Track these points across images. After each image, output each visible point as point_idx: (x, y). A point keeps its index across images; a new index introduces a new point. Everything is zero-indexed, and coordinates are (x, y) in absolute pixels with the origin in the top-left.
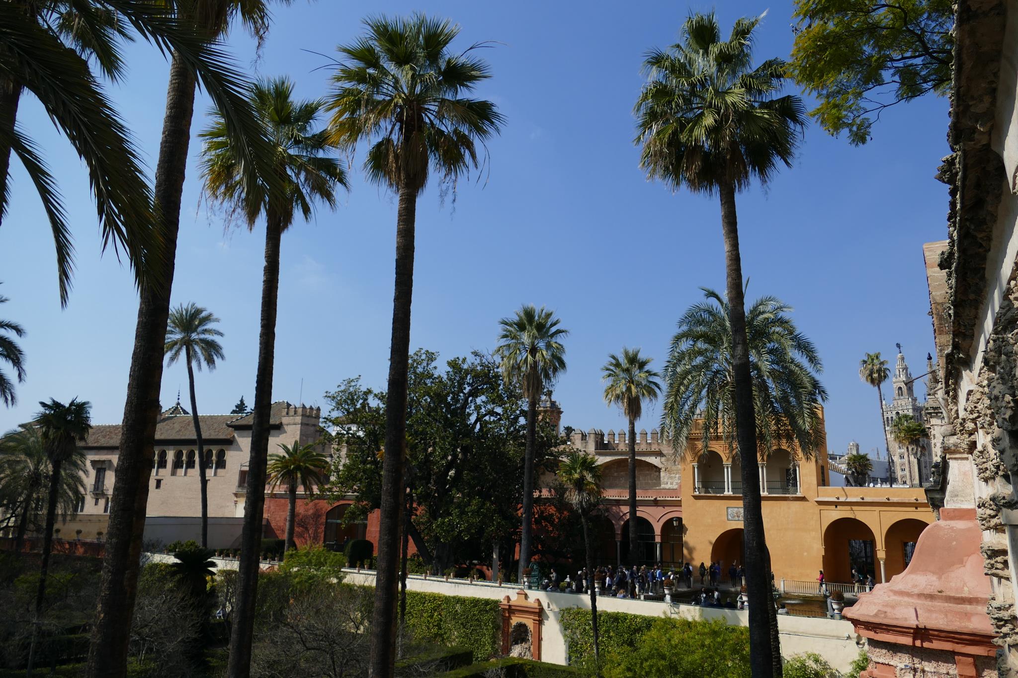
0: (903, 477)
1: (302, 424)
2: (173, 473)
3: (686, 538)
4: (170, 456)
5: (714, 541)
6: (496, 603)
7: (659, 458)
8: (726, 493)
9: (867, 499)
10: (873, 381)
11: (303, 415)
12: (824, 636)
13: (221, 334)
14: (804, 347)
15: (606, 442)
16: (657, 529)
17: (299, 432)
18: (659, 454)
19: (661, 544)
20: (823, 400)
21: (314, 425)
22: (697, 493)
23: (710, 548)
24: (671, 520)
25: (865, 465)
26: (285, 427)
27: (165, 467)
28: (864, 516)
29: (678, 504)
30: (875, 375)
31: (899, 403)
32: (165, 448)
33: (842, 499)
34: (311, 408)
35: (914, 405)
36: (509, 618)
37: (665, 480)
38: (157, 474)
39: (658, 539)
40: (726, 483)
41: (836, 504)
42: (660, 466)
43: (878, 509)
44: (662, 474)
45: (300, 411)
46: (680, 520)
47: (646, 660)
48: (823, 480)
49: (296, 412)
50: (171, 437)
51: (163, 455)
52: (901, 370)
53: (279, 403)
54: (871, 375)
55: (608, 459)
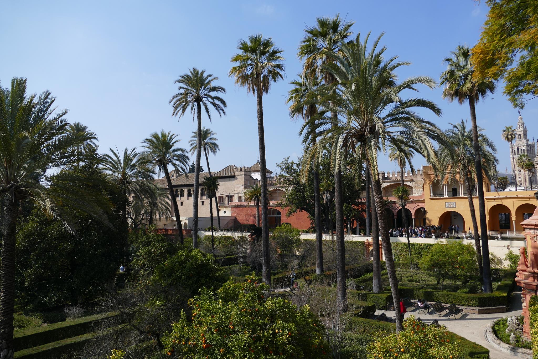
0: (520, 181)
1: (244, 175)
2: (188, 199)
3: (427, 216)
4: (186, 191)
5: (440, 216)
6: (363, 242)
7: (412, 183)
8: (445, 197)
9: (508, 196)
10: (508, 140)
11: (244, 171)
12: (495, 246)
13: (217, 140)
14: (490, 145)
15: (386, 176)
16: (413, 213)
17: (243, 179)
18: (412, 181)
19: (415, 219)
20: (497, 164)
21: (249, 175)
22: (432, 197)
23: (438, 219)
24: (420, 209)
25: (506, 181)
26: (237, 176)
27: (184, 196)
28: (506, 203)
29: (423, 202)
30: (510, 137)
31: (519, 143)
32: (182, 188)
33: (497, 197)
34: (247, 168)
35: (527, 144)
36: (369, 247)
37: (415, 192)
38: (180, 200)
39: (413, 217)
40: (445, 192)
41: (494, 199)
42: (412, 186)
43: (512, 200)
44: (413, 189)
45: (243, 169)
46: (424, 209)
47: (438, 253)
48: (488, 189)
49: (241, 170)
50: (185, 184)
51: (182, 191)
52: (520, 125)
53: (231, 166)
54: (507, 137)
55: (388, 184)
